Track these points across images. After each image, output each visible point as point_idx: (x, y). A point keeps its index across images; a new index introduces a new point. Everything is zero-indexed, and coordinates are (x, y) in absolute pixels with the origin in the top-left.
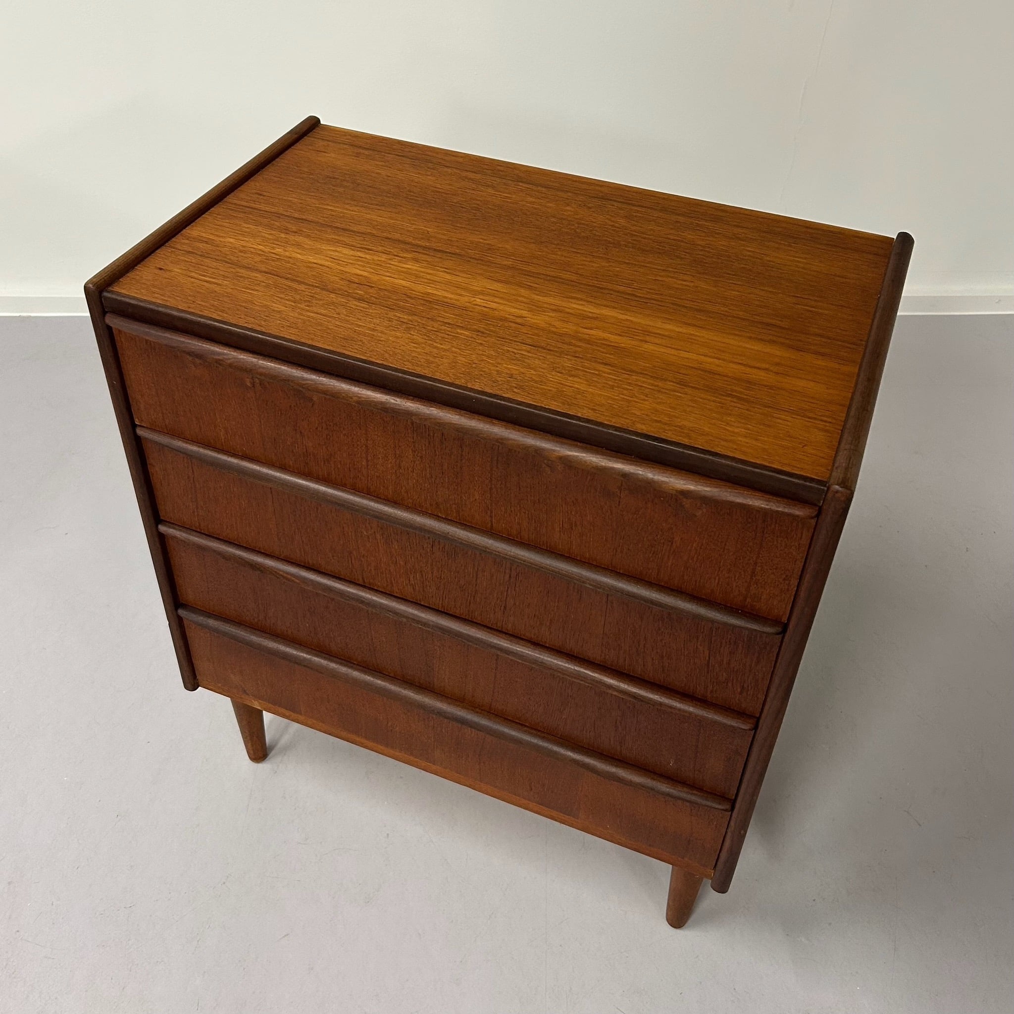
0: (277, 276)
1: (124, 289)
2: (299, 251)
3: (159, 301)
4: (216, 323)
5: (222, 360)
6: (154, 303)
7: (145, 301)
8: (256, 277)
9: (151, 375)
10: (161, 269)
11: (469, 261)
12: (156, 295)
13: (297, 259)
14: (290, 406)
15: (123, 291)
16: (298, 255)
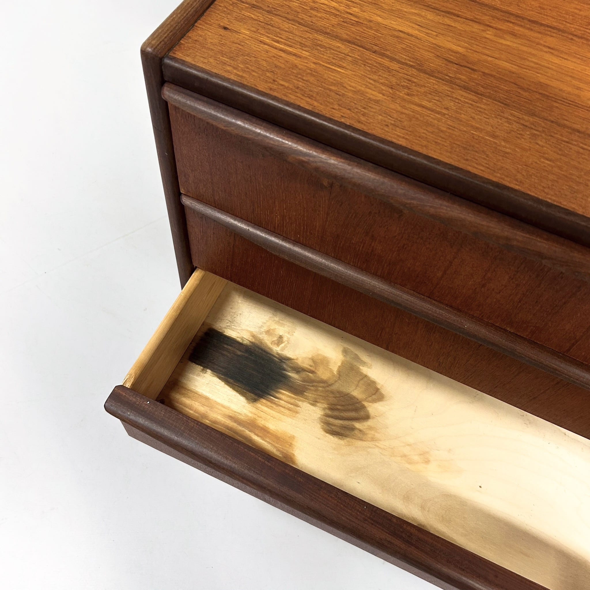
0: (362, 47)
1: (188, 56)
2: (379, 13)
3: (232, 77)
4: (306, 115)
5: (306, 162)
6: (228, 80)
7: (217, 76)
8: (339, 47)
9: (207, 155)
10: (225, 28)
11: (572, 39)
12: (228, 68)
13: (379, 24)
14: (370, 212)
15: (188, 59)
16: (379, 18)
